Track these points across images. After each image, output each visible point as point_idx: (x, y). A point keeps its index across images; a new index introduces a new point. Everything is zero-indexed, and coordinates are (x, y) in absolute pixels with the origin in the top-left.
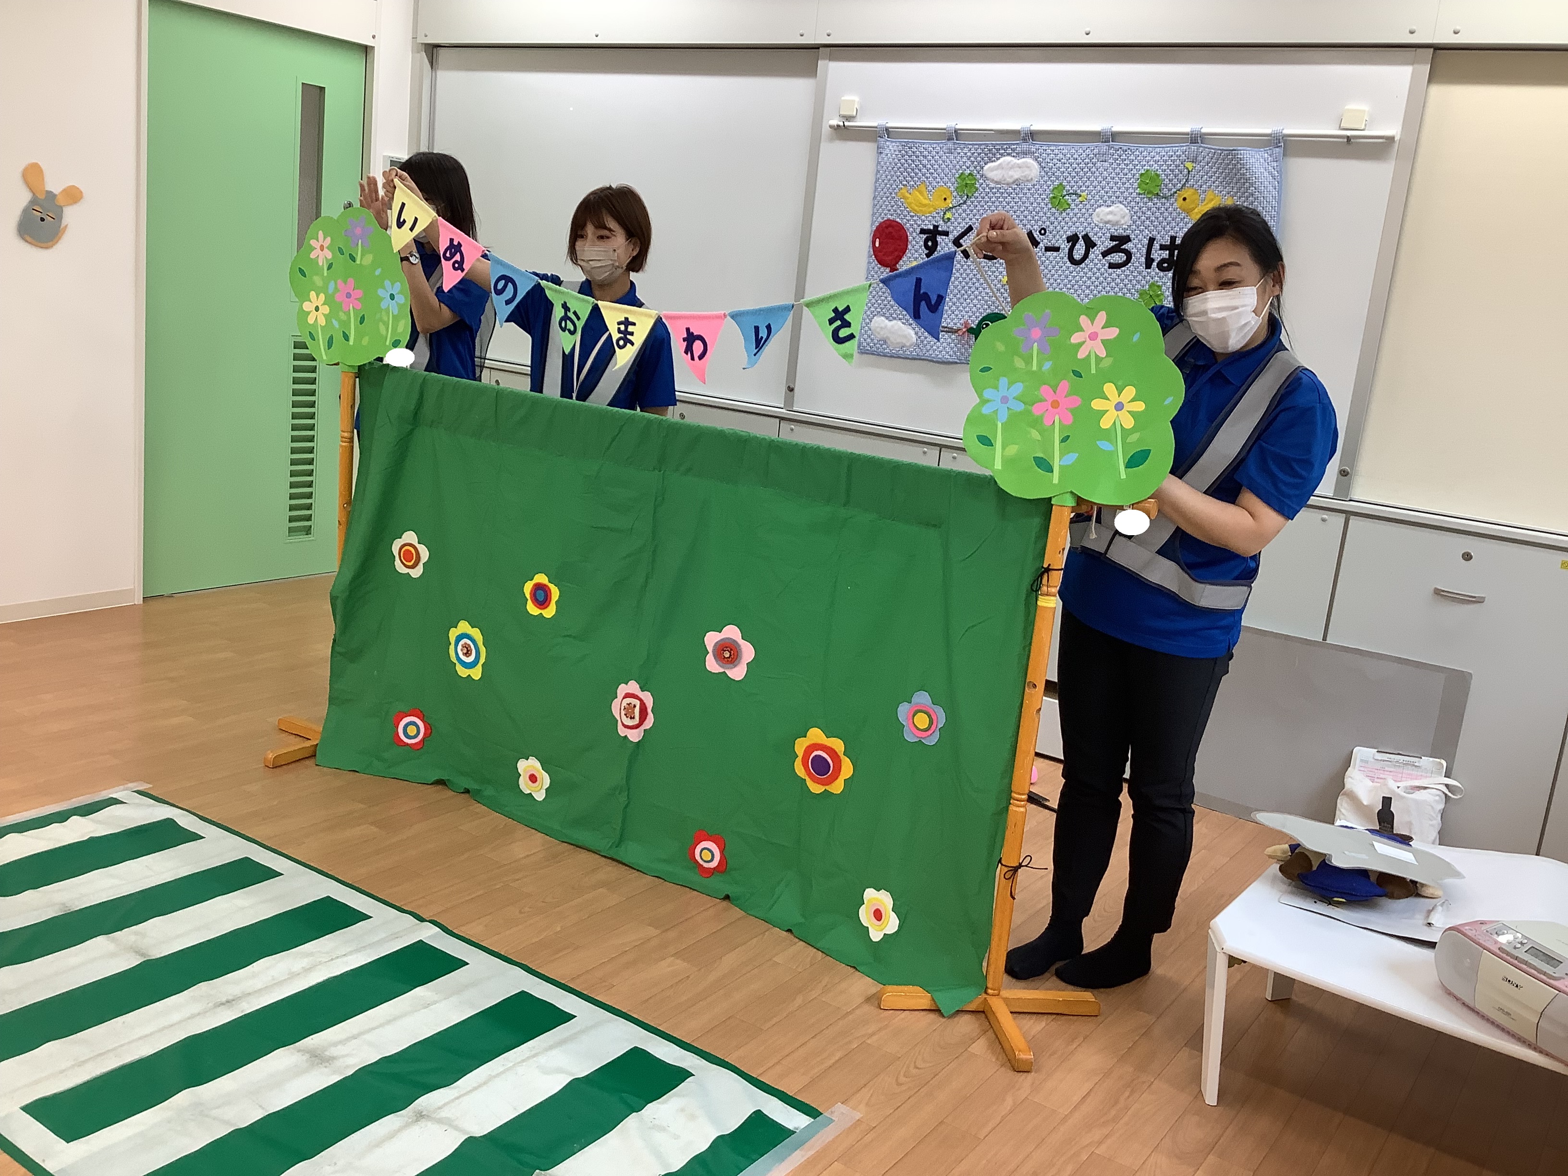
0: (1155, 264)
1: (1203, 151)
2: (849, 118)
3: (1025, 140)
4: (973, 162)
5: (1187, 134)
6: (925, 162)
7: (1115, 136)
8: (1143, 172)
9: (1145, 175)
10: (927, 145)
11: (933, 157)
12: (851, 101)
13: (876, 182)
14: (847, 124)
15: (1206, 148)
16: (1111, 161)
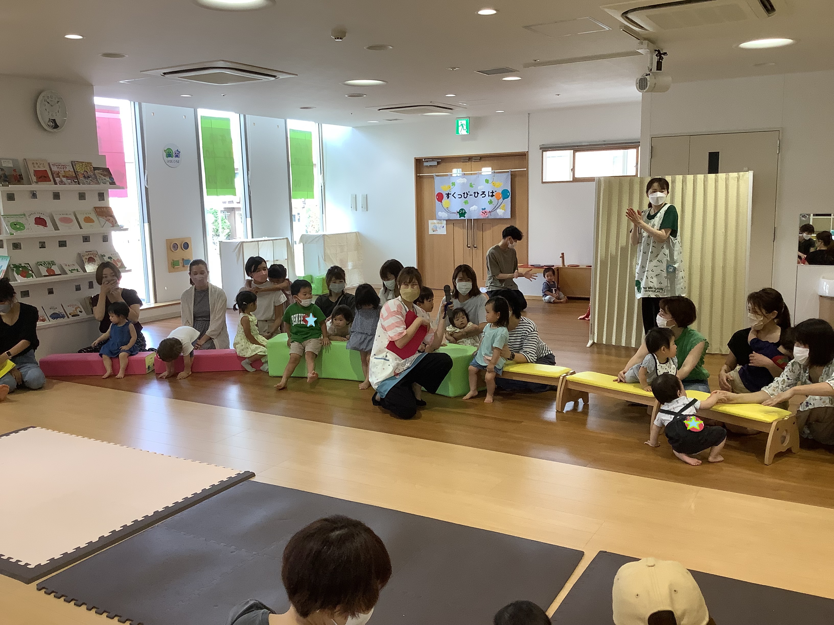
0: (490, 196)
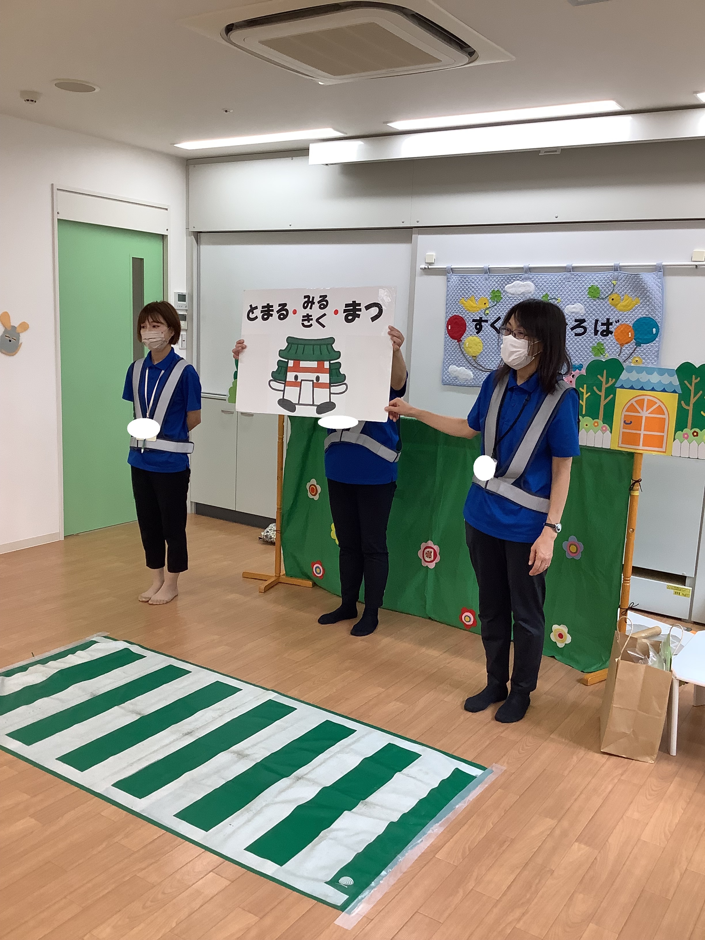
0: (599, 333)
1: (622, 275)
2: (430, 264)
3: (526, 272)
4: (499, 284)
5: (612, 266)
6: (473, 285)
7: (574, 269)
8: (590, 287)
9: (591, 288)
10: (474, 276)
11: (477, 282)
12: (431, 255)
13: (447, 296)
14: (429, 267)
15: (623, 273)
16: (573, 281)
